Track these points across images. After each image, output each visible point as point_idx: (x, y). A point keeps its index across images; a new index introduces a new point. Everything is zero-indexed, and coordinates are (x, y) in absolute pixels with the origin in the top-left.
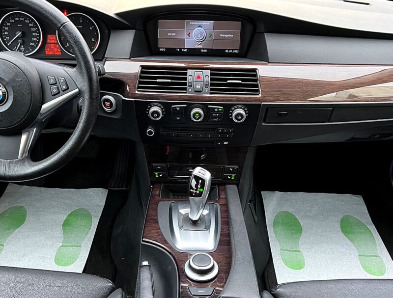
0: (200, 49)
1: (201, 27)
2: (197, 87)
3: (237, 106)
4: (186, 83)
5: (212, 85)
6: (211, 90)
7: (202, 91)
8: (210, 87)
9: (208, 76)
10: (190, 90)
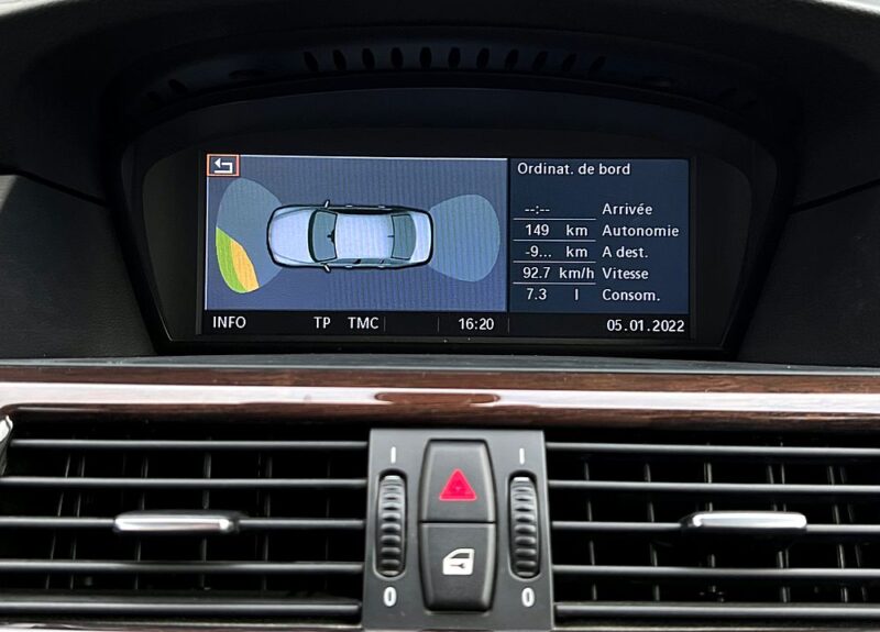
0: (454, 315)
2: (451, 567)
5: (566, 547)
7: (490, 607)
8: (551, 568)
9: (533, 478)
10: (390, 597)
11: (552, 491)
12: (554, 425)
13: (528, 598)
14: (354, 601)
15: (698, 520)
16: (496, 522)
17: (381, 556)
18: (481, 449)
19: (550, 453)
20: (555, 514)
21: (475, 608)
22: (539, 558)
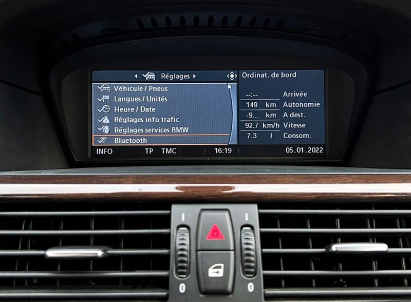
0: (212, 148)
2: (212, 273)
7: (232, 292)
8: (262, 272)
9: (252, 228)
10: (182, 288)
11: (262, 234)
12: (262, 201)
13: (251, 287)
14: (165, 290)
15: (334, 248)
16: (234, 250)
17: (178, 268)
18: (226, 214)
19: (260, 215)
20: (263, 246)
21: (225, 293)
22: (256, 268)
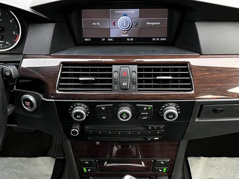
0: (126, 38)
1: (127, 16)
2: (124, 84)
3: (168, 104)
4: (111, 80)
5: (140, 81)
6: (139, 87)
7: (129, 89)
8: (137, 84)
9: (135, 72)
10: (116, 88)
12: (139, 64)
13: (134, 88)
14: (111, 88)
15: (157, 78)
16: (130, 78)
17: (114, 83)
18: (128, 68)
19: (138, 68)
20: (138, 77)
21: (127, 89)
22: (135, 83)
